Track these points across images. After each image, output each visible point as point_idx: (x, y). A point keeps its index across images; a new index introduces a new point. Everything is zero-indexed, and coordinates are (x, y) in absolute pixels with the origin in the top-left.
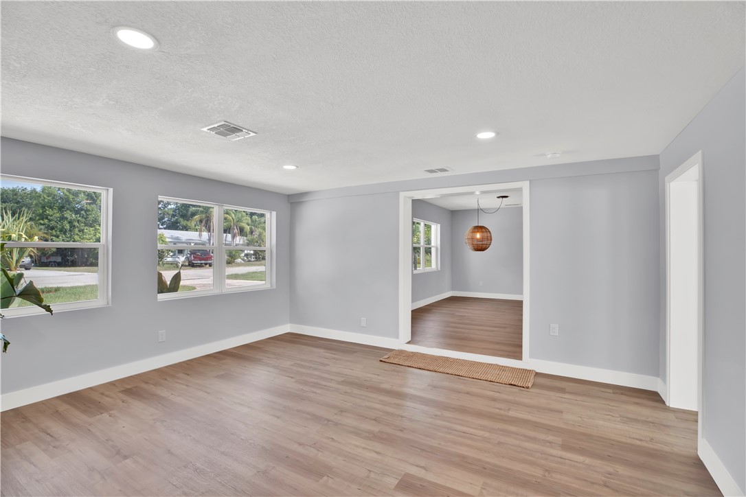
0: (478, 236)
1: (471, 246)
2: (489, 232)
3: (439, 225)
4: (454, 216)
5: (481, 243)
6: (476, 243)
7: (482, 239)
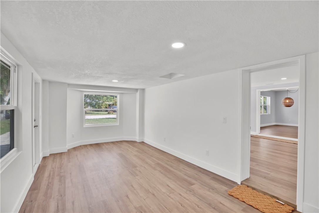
0: (287, 101)
1: (284, 105)
2: (293, 100)
3: (270, 97)
4: (276, 94)
5: (289, 104)
6: (286, 104)
7: (289, 102)
